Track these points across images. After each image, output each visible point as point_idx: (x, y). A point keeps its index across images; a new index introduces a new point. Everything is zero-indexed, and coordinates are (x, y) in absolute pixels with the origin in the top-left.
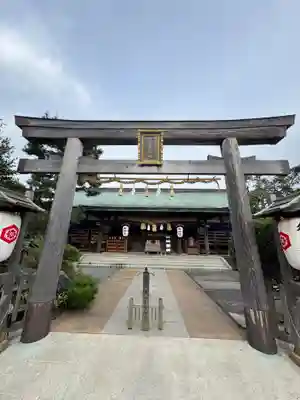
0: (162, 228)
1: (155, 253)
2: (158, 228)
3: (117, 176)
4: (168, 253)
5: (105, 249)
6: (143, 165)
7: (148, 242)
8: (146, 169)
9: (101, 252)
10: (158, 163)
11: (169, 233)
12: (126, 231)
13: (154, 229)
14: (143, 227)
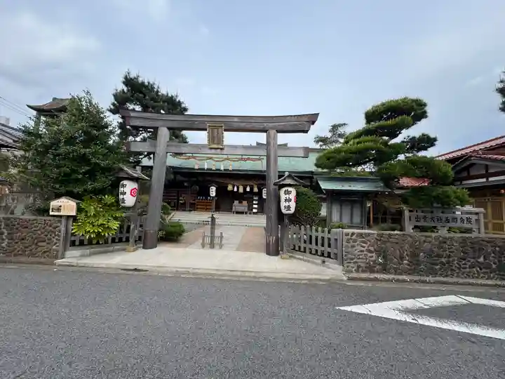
0: (248, 189)
1: (242, 213)
2: (245, 189)
3: (194, 155)
4: (254, 213)
5: (193, 207)
6: (211, 148)
7: (236, 202)
8: (213, 151)
9: (190, 211)
10: (221, 147)
11: (256, 194)
12: (213, 191)
13: (241, 190)
14: (230, 188)
